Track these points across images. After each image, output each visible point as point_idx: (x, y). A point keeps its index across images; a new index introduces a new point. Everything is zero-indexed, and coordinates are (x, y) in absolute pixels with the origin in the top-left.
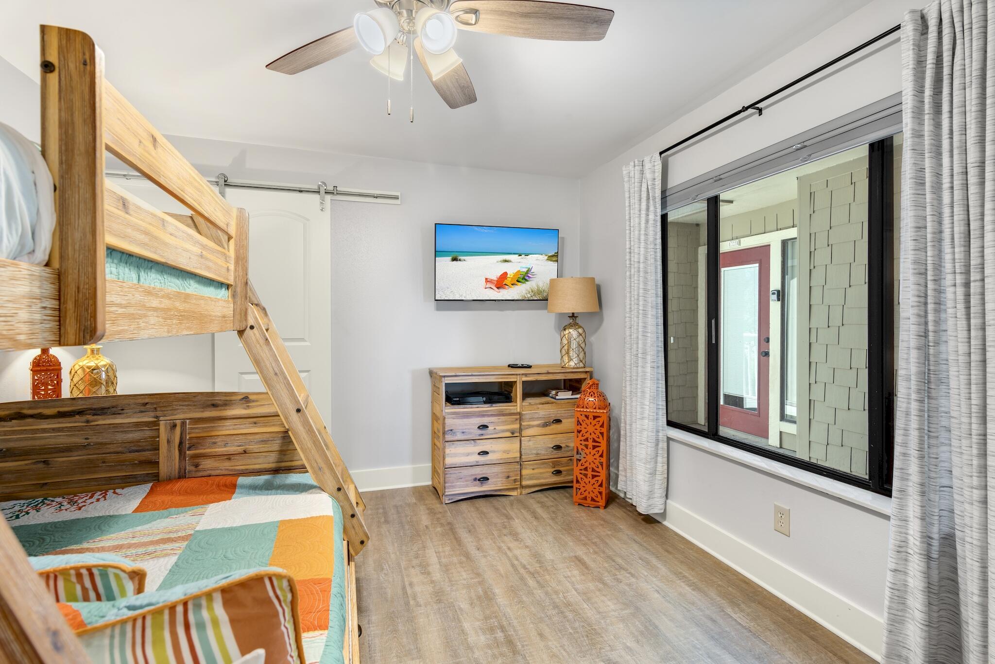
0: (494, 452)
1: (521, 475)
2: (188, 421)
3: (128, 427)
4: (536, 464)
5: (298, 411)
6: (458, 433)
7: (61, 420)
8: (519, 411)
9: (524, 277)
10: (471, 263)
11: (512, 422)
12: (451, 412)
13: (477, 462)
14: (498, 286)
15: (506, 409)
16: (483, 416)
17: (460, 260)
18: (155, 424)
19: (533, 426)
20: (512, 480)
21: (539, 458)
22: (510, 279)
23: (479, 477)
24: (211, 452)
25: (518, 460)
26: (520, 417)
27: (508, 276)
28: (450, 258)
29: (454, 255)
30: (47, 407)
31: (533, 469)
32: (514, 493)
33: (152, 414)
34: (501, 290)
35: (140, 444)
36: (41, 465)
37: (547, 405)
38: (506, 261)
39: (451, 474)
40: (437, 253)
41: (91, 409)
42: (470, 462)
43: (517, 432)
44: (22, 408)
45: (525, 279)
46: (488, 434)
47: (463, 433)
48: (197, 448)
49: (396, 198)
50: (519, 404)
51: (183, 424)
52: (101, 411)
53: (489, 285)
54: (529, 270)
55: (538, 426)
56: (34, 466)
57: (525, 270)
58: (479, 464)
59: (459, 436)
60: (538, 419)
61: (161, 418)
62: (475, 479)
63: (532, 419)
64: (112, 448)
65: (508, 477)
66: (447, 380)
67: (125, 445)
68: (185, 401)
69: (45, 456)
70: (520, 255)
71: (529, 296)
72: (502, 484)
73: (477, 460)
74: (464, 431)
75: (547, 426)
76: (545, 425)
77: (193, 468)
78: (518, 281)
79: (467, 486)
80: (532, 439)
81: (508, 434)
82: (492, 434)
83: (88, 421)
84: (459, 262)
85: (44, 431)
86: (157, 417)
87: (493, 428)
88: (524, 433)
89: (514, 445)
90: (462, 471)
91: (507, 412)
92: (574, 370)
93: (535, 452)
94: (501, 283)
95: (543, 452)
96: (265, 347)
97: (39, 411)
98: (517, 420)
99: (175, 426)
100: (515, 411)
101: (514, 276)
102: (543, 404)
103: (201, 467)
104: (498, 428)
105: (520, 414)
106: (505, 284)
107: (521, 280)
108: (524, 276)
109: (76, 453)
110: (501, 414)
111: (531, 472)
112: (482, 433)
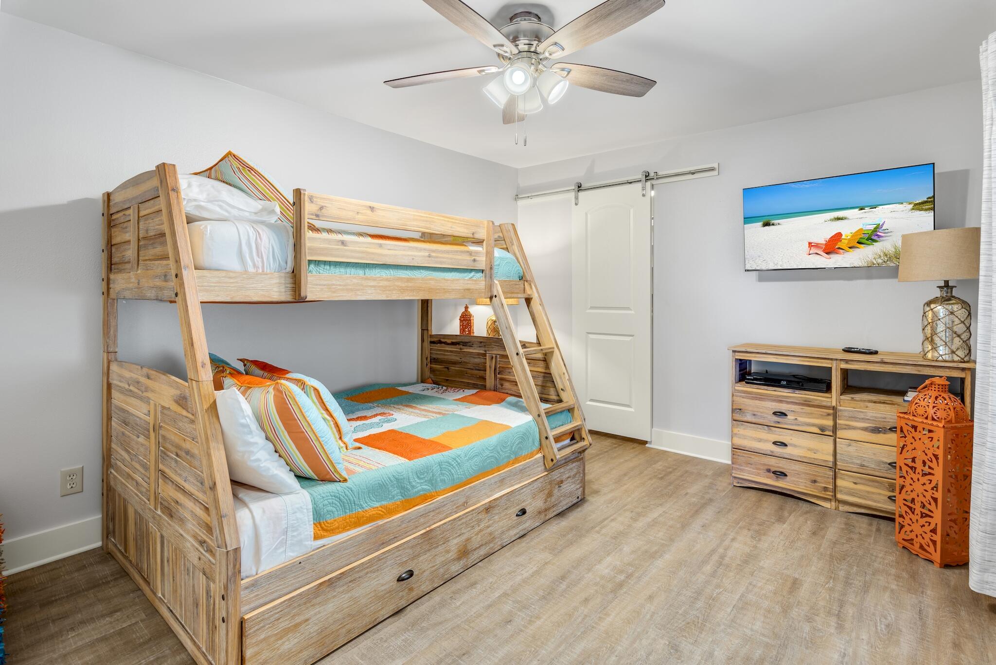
0: (795, 446)
1: (835, 486)
2: (498, 356)
3: (475, 355)
4: (860, 478)
5: (517, 354)
6: (748, 414)
7: (453, 346)
8: (834, 404)
9: (871, 237)
10: (786, 226)
11: (822, 417)
12: (742, 391)
13: (772, 452)
14: (826, 251)
15: (816, 400)
16: (781, 401)
17: (773, 225)
18: (485, 355)
19: (854, 428)
20: (821, 487)
21: (864, 472)
22: (846, 242)
23: (773, 469)
24: (508, 378)
25: (831, 465)
26: (835, 413)
27: (843, 237)
28: (761, 224)
29: (766, 219)
30: (448, 339)
31: (855, 483)
32: (827, 505)
33: (483, 349)
34: (832, 256)
35: (479, 366)
36: (446, 369)
37: (882, 405)
38: (838, 219)
39: (739, 456)
40: (748, 219)
41: (462, 342)
42: (762, 450)
43: (829, 430)
44: (441, 338)
45: (871, 239)
46: (786, 424)
47: (754, 415)
48: (502, 374)
49: (712, 169)
50: (834, 397)
51: (496, 357)
52: (465, 344)
53: (813, 250)
54: (878, 227)
55: (865, 429)
56: (444, 369)
57: (872, 227)
58: (774, 454)
59: (749, 418)
60: (863, 420)
61: (487, 352)
62: (769, 471)
63: (854, 418)
64: (469, 366)
65: (815, 481)
66: (737, 355)
67: (475, 365)
68: (497, 343)
69: (448, 365)
70: (862, 209)
71: (880, 261)
72: (805, 486)
73: (772, 450)
74: (755, 413)
75: (879, 432)
76: (876, 430)
77: (500, 386)
78: (859, 243)
79: (758, 475)
80: (853, 443)
81: (817, 430)
82: (792, 425)
83: (461, 349)
84: (772, 227)
85: (447, 351)
86: (485, 351)
87: (793, 418)
88: (840, 433)
89: (826, 446)
90: (753, 457)
91: (816, 403)
92: (933, 364)
93: (858, 462)
94: (832, 246)
95: (873, 466)
96: (501, 309)
97: (446, 340)
98: (829, 415)
99: (493, 358)
100: (829, 404)
101: (852, 236)
102: (875, 402)
103: (504, 386)
104: (800, 419)
105: (834, 408)
106: (839, 248)
107: (864, 241)
108: (871, 235)
109: (457, 366)
110: (807, 404)
111: (852, 486)
112: (778, 421)
